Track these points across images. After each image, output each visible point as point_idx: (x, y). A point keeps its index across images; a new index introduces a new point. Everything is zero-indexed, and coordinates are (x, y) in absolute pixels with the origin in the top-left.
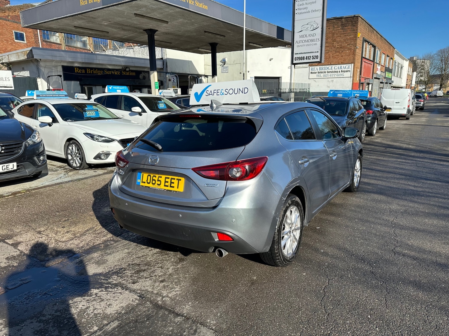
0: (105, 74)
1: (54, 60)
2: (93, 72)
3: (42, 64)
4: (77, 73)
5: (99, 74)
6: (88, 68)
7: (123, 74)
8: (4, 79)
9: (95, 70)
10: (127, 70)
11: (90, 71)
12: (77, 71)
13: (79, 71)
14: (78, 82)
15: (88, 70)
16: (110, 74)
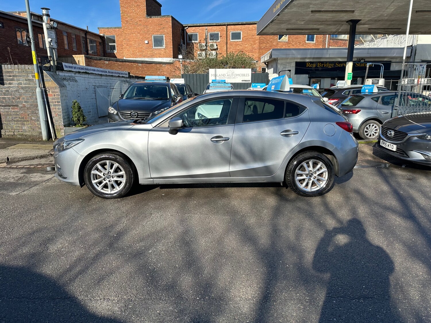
0: (336, 66)
1: (288, 58)
2: (323, 65)
3: (279, 62)
4: (308, 67)
5: (330, 67)
6: (319, 62)
7: (357, 65)
8: (246, 75)
9: (326, 64)
10: (362, 61)
11: (321, 65)
12: (308, 66)
13: (310, 65)
14: (307, 75)
15: (319, 64)
16: (342, 66)
